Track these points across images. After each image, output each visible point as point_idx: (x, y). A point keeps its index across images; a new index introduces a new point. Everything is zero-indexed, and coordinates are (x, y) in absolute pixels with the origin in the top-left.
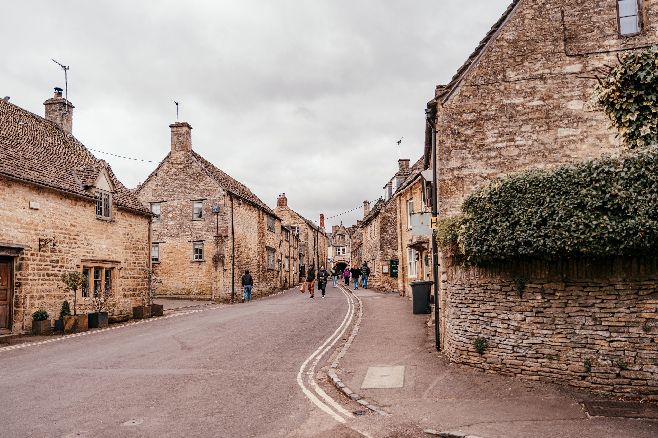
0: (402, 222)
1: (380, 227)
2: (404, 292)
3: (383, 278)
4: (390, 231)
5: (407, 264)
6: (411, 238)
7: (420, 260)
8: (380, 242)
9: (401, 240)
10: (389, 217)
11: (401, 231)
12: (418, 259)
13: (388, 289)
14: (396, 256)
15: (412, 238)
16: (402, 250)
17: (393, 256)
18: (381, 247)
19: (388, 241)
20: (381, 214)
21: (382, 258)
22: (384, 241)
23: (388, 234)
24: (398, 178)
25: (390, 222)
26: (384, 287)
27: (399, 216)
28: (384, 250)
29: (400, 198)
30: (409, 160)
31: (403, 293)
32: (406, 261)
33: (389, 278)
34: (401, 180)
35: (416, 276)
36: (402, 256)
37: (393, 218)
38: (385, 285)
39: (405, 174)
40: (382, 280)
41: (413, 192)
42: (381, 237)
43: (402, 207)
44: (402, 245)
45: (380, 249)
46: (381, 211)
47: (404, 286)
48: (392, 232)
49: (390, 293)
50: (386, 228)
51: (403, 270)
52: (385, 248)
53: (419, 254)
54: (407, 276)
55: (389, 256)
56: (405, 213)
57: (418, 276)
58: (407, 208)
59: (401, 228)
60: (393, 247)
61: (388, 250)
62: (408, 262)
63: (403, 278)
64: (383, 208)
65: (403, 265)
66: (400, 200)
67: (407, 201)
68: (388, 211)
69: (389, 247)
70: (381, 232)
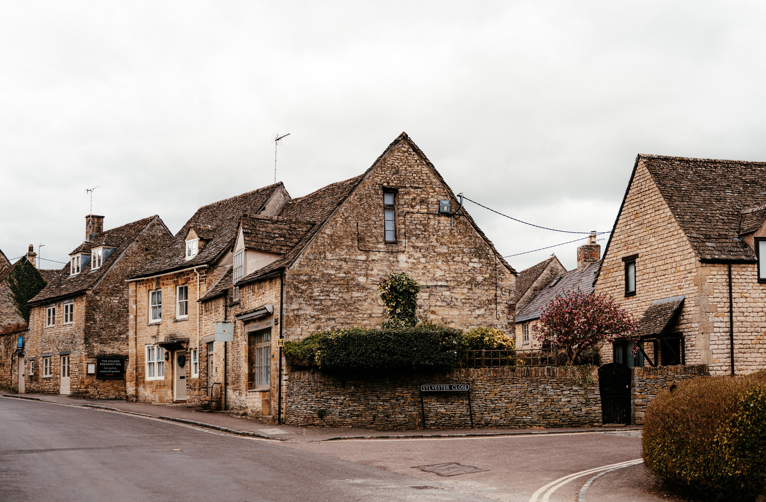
0: (138, 314)
1: (86, 313)
2: (136, 397)
3: (87, 381)
4: (98, 319)
5: (144, 364)
6: (155, 334)
7: (170, 360)
8: (85, 333)
9: (136, 335)
10: (98, 301)
11: (136, 324)
12: (167, 359)
13: (92, 395)
14: (105, 352)
15: (158, 335)
16: (136, 347)
17: (101, 351)
18: (86, 340)
19: (95, 332)
20: (87, 297)
21: (86, 354)
22: (90, 332)
23: (95, 322)
24: (104, 248)
25: (98, 307)
26: (87, 392)
27: (134, 307)
28: (90, 344)
29: (136, 284)
30: (103, 217)
31: (135, 399)
32: (143, 360)
33: (95, 380)
34: (109, 251)
35: (162, 378)
36: (136, 354)
37: (102, 302)
38: (89, 390)
39: (113, 244)
40: (86, 384)
41: (161, 282)
42: (86, 326)
43: (139, 296)
44: (136, 341)
45: (85, 343)
46: (87, 292)
47: (137, 390)
48: (101, 321)
49: (96, 400)
50: (93, 315)
51: (137, 371)
52: (91, 340)
53: (170, 353)
54: (144, 378)
55: (96, 352)
56: (145, 304)
57: (166, 378)
58: (148, 299)
59: (136, 320)
60: (102, 340)
61: (94, 344)
62: (147, 362)
63: (137, 380)
64: (90, 288)
65: (136, 364)
66: (136, 287)
67: (149, 291)
68: (96, 293)
69: (96, 339)
70: (87, 320)
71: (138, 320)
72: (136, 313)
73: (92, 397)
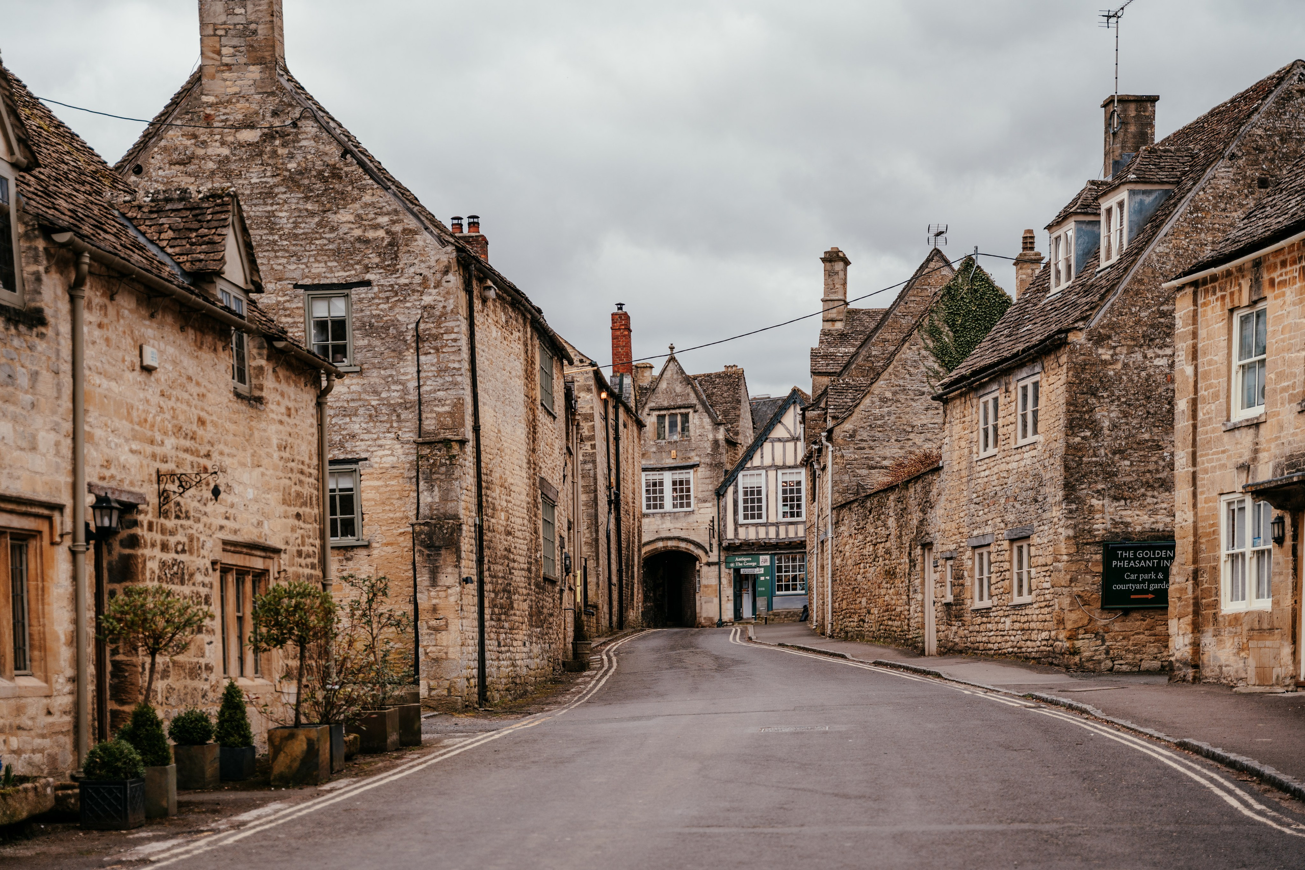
0: (1202, 393)
1: (1068, 403)
2: (1196, 666)
3: (1073, 616)
4: (1106, 423)
5: (1217, 559)
6: (1246, 457)
7: (1288, 542)
8: (1067, 468)
9: (1194, 464)
10: (1105, 363)
11: (1195, 427)
12: (1279, 541)
13: (1090, 659)
14: (1127, 525)
15: (1254, 459)
16: (1195, 506)
17: (1115, 524)
18: (1069, 488)
19: (1096, 463)
20: (1072, 352)
21: (1071, 532)
22: (1080, 464)
23: (1097, 432)
24: (1132, 193)
25: (1106, 383)
26: (1075, 652)
27: (1189, 370)
28: (1080, 501)
29: (1195, 294)
30: (1154, 99)
31: (1190, 673)
32: (1215, 545)
33: (1096, 614)
34: (1148, 200)
35: (1266, 604)
36: (1195, 528)
37: (1119, 366)
38: (1078, 644)
39: (1162, 175)
40: (1069, 626)
41: (1266, 277)
42: (1068, 446)
43: (1202, 333)
44: (1194, 484)
45: (1066, 498)
46: (1072, 337)
47: (1196, 646)
48: (1114, 426)
49: (1101, 674)
50: (1092, 410)
51: (1196, 583)
52: (1083, 490)
53: (1288, 521)
54: (1216, 604)
55: (1100, 526)
56: (1219, 357)
57: (1276, 603)
58: (1230, 340)
59: (1194, 416)
60: (1118, 487)
61: (1094, 502)
62: (1224, 552)
63: (1196, 613)
64: (1080, 324)
65: (1195, 561)
66: (1195, 302)
67: (1231, 311)
68: (1099, 339)
69: (1100, 486)
70: (1072, 427)
71: (1200, 416)
72: (1196, 391)
73: (1090, 665)
